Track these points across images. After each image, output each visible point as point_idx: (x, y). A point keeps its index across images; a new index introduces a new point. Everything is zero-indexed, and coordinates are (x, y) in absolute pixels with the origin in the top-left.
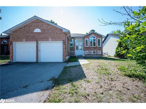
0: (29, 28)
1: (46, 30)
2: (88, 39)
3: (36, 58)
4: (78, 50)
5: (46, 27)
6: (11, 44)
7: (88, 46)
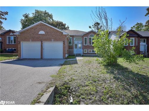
0: (35, 30)
1: (49, 32)
2: (87, 38)
3: (41, 55)
4: (77, 48)
5: (49, 30)
6: (19, 43)
7: (87, 45)
